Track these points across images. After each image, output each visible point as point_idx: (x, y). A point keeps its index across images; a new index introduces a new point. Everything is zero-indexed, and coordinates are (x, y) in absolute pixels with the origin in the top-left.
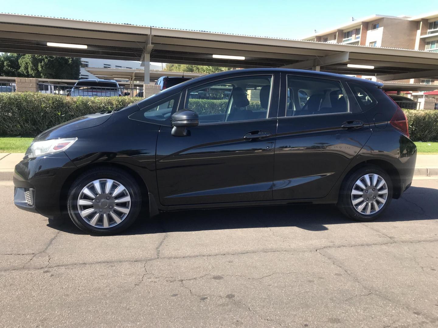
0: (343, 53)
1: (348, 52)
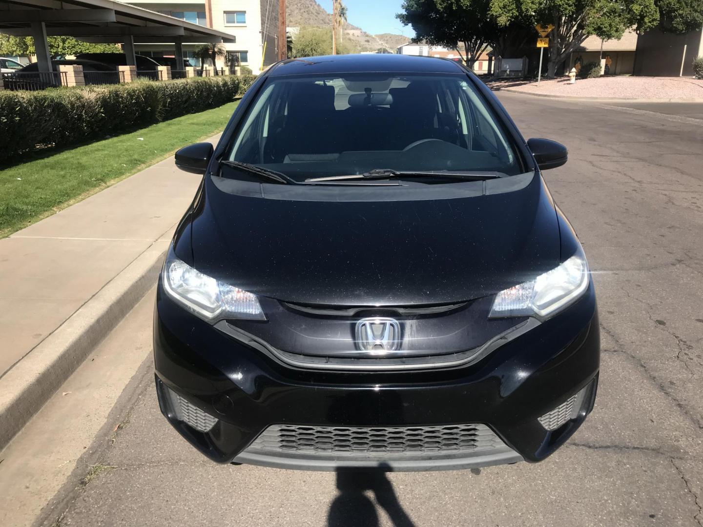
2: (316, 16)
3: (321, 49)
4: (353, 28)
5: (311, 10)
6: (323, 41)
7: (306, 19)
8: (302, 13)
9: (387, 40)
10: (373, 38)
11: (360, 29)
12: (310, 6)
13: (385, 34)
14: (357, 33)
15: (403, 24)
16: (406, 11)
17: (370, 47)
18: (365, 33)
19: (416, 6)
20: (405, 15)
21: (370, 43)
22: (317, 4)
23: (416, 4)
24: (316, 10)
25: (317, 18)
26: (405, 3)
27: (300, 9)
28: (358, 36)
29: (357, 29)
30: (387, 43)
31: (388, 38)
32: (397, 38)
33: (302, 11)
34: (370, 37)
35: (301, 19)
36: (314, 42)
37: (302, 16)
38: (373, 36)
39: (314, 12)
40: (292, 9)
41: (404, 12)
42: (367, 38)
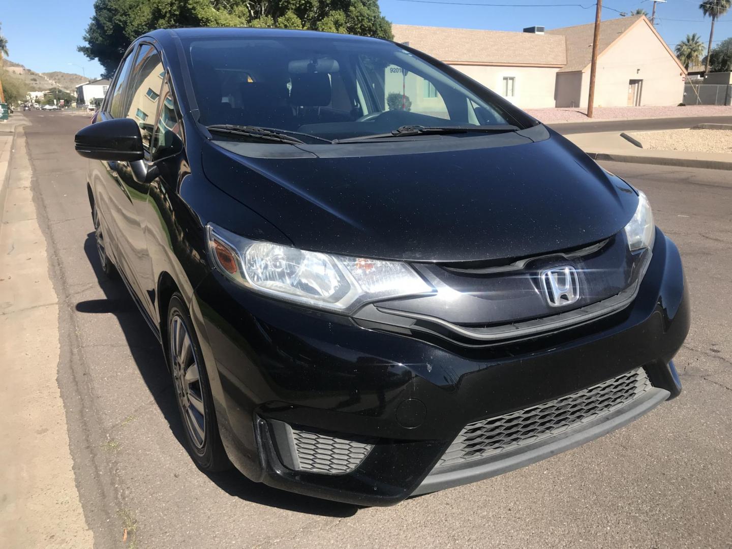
4: (13, 65)
9: (59, 79)
10: (40, 76)
11: (22, 66)
13: (55, 72)
14: (18, 70)
15: (88, 58)
16: (89, 44)
17: (38, 87)
18: (29, 70)
19: (100, 38)
20: (89, 48)
21: (37, 82)
23: (101, 36)
26: (88, 35)
28: (20, 74)
29: (18, 65)
30: (59, 83)
31: (60, 76)
32: (71, 77)
34: (36, 75)
38: (40, 75)
41: (87, 45)
42: (33, 77)
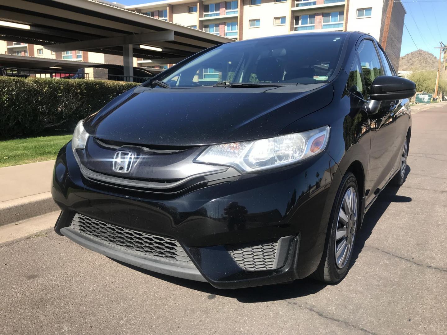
0: (168, 31)
1: (172, 31)
2: (432, 65)
3: (426, 84)
5: (429, 60)
6: (429, 79)
7: (424, 67)
8: (422, 63)
12: (428, 58)
22: (434, 56)
24: (433, 60)
25: (432, 66)
27: (420, 60)
33: (421, 61)
35: (420, 67)
36: (421, 80)
37: (421, 65)
39: (431, 62)
40: (414, 60)
